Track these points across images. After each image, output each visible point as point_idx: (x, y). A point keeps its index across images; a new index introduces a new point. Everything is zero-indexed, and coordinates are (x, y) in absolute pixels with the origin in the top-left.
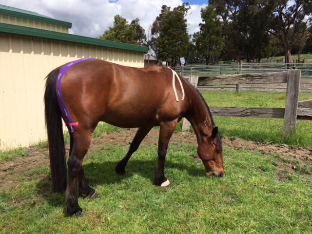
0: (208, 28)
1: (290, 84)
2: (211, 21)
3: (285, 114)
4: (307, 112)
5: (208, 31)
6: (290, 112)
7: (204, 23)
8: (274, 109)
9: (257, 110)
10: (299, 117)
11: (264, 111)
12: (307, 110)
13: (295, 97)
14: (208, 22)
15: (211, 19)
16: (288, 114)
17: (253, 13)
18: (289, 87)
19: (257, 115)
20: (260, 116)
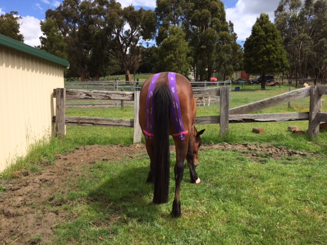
0: (51, 43)
1: (223, 97)
2: (53, 35)
3: (221, 120)
4: (234, 117)
5: (51, 45)
6: (224, 118)
7: (45, 36)
8: (211, 117)
9: (198, 119)
10: (231, 122)
11: (204, 119)
12: (234, 115)
13: (227, 107)
14: (51, 37)
15: (53, 33)
16: (223, 120)
17: (94, 33)
18: (222, 99)
19: (200, 122)
20: (202, 123)
